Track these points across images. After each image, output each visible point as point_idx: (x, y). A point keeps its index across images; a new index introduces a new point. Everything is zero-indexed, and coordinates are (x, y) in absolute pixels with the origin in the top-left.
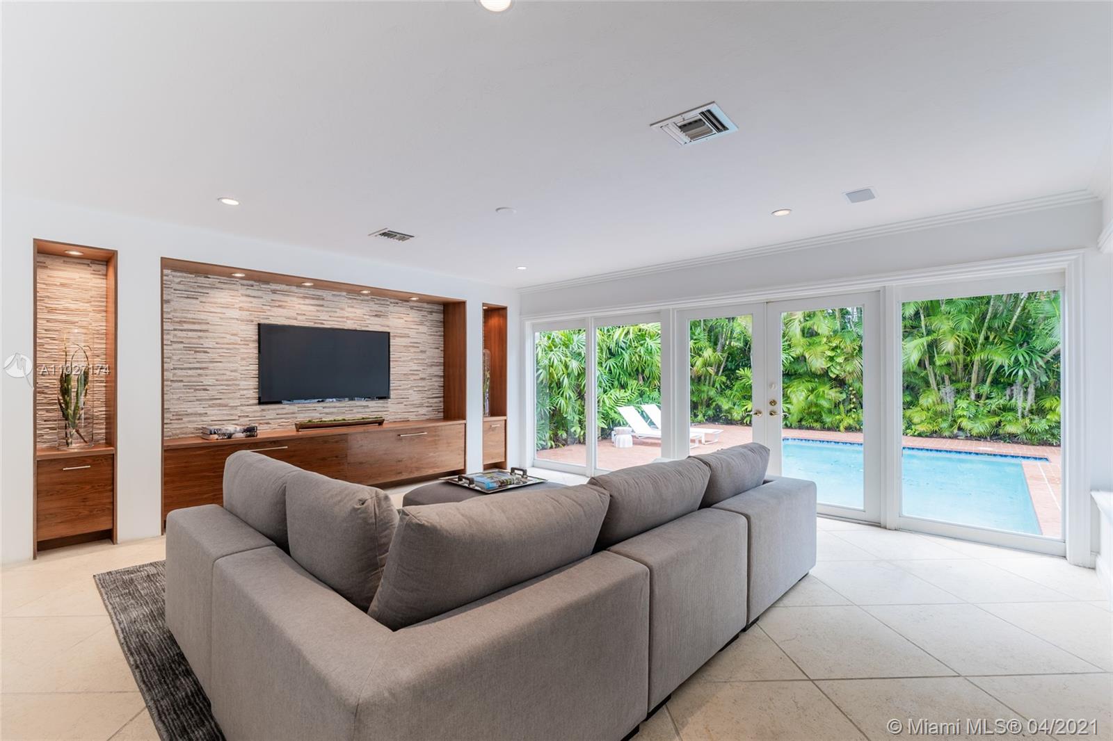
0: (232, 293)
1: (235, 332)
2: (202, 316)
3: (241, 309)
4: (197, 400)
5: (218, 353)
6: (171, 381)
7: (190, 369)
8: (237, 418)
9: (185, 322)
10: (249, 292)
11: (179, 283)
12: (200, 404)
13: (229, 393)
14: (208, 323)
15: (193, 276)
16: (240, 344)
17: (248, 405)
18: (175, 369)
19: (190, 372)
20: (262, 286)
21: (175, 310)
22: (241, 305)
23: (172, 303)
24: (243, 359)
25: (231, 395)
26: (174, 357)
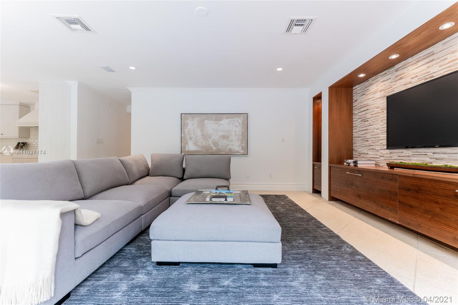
0: (376, 84)
1: (378, 106)
2: (366, 102)
3: (381, 91)
4: (365, 146)
5: (372, 120)
6: (358, 137)
7: (363, 130)
8: (379, 157)
9: (361, 108)
10: (385, 78)
11: (360, 90)
12: (366, 148)
13: (376, 142)
14: (368, 105)
15: (364, 83)
16: (380, 113)
17: (384, 150)
18: (358, 131)
19: (363, 132)
20: (391, 70)
21: (359, 104)
22: (381, 88)
23: (358, 101)
24: (381, 121)
25: (376, 144)
26: (359, 126)
